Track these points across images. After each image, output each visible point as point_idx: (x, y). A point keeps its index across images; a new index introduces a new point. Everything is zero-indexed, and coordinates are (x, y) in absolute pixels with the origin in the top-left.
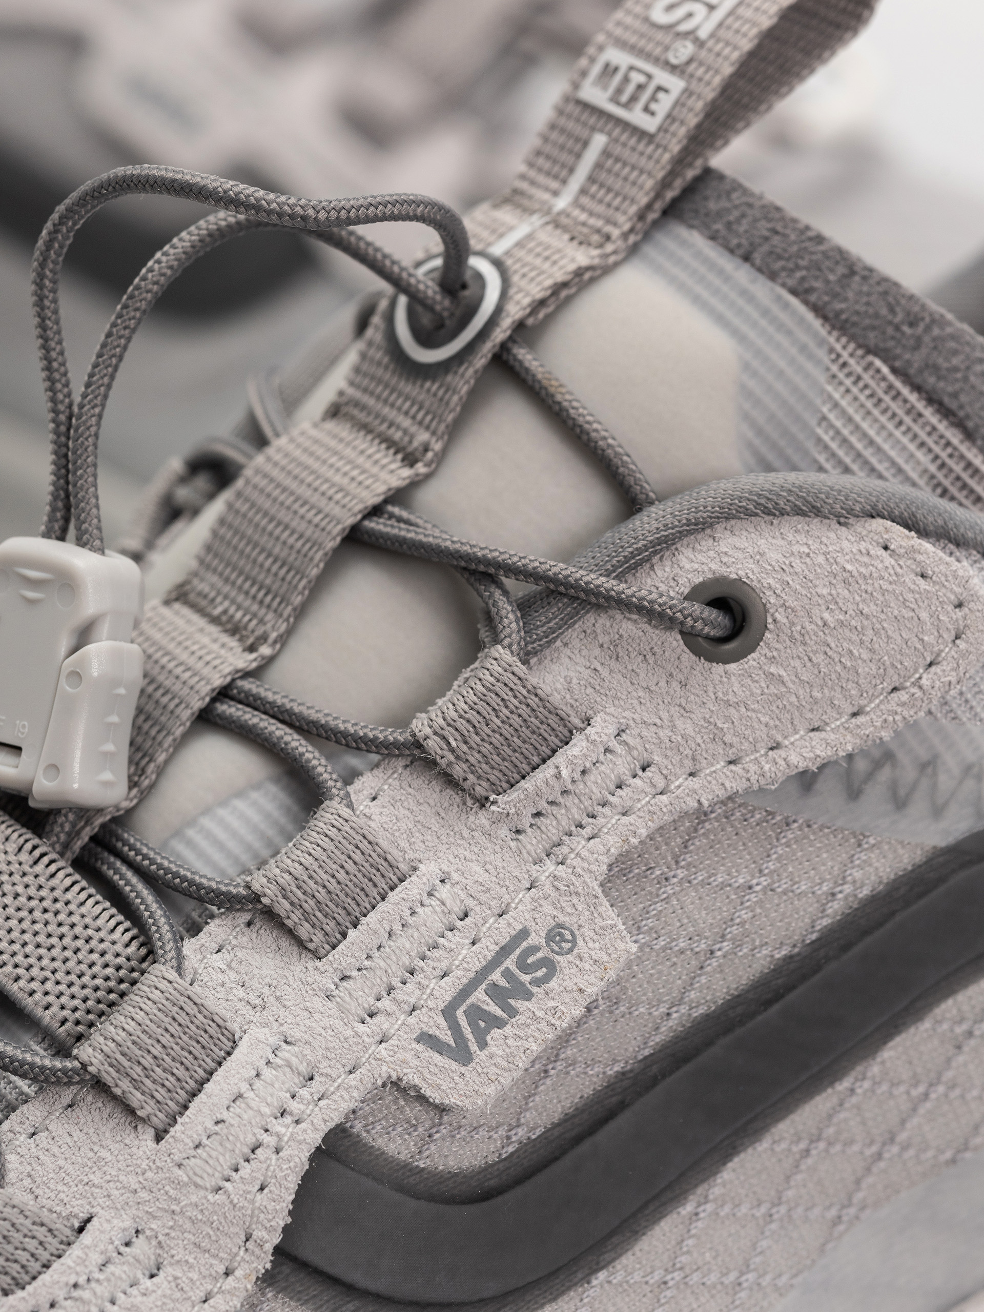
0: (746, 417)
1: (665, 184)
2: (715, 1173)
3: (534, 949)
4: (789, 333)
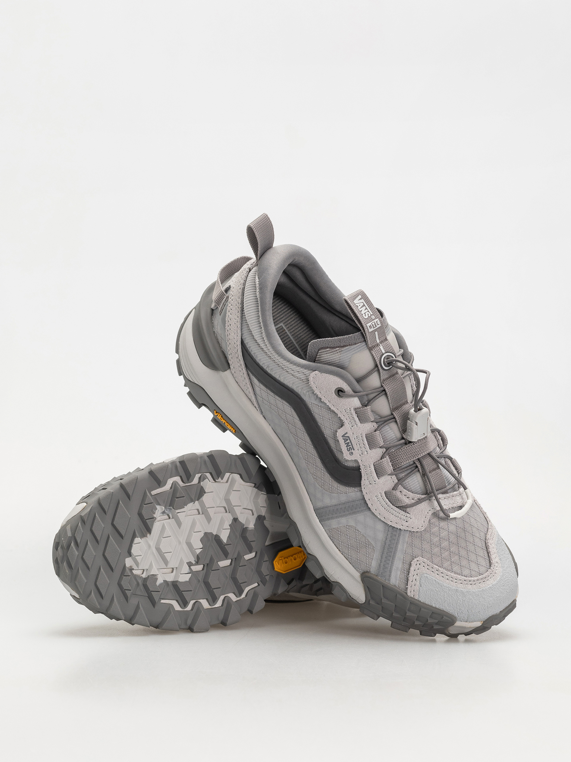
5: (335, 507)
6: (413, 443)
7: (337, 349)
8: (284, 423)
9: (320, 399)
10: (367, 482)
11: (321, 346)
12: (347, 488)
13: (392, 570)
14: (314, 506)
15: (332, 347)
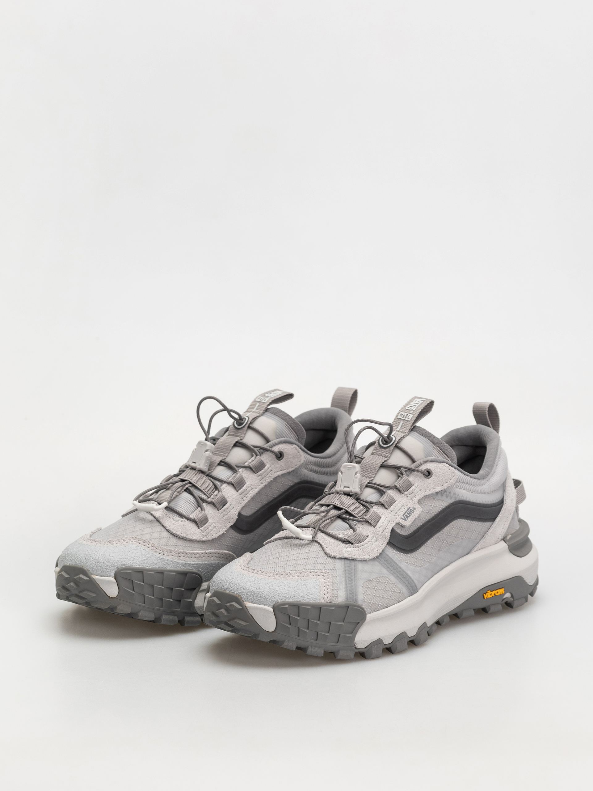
0: (425, 453)
1: (411, 427)
2: (428, 541)
3: (411, 509)
4: (428, 444)
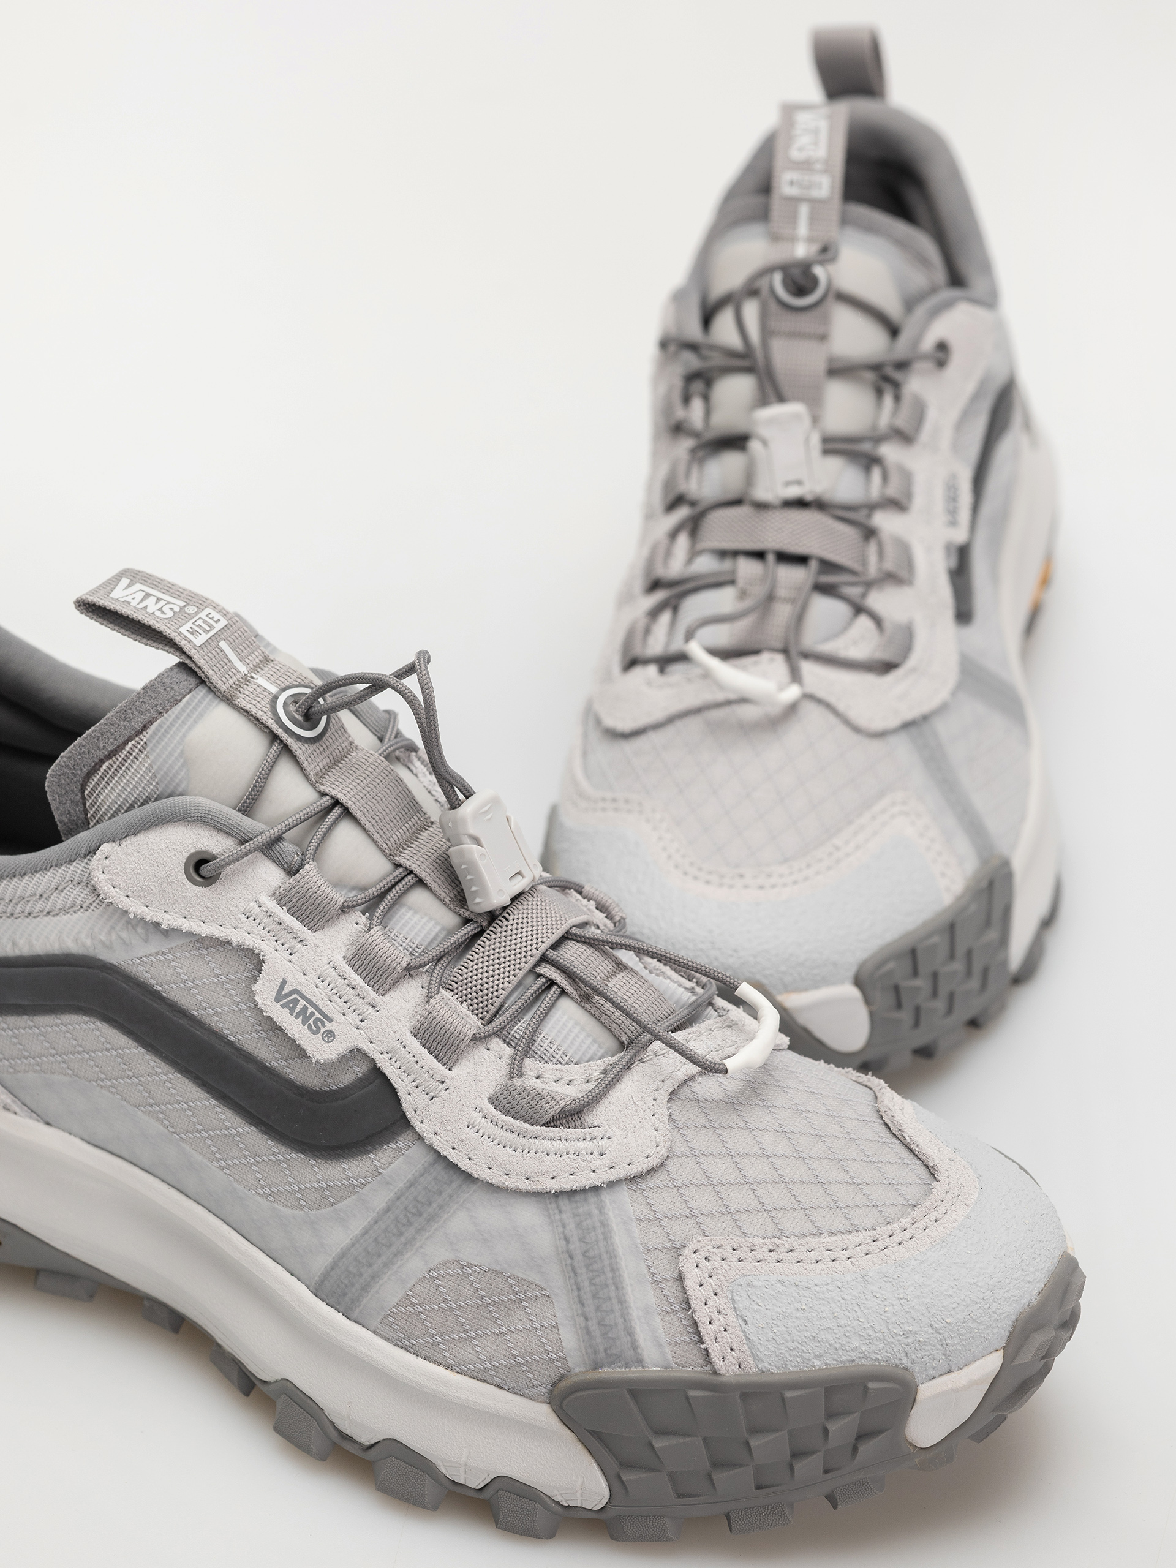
5: (367, 1237)
6: (504, 917)
7: (130, 744)
8: (103, 1091)
9: (157, 925)
10: (422, 1100)
11: (81, 770)
12: (372, 1156)
13: (633, 1325)
14: (308, 1283)
15: (112, 751)
